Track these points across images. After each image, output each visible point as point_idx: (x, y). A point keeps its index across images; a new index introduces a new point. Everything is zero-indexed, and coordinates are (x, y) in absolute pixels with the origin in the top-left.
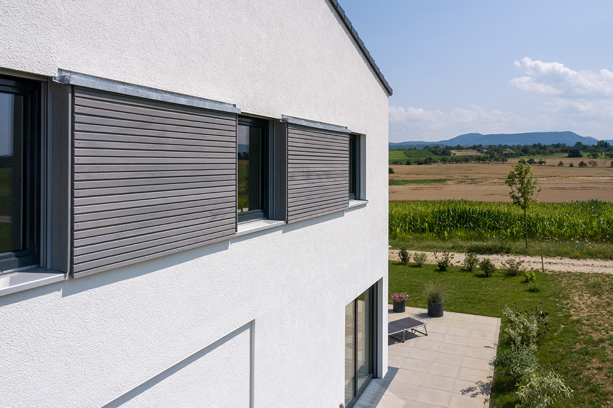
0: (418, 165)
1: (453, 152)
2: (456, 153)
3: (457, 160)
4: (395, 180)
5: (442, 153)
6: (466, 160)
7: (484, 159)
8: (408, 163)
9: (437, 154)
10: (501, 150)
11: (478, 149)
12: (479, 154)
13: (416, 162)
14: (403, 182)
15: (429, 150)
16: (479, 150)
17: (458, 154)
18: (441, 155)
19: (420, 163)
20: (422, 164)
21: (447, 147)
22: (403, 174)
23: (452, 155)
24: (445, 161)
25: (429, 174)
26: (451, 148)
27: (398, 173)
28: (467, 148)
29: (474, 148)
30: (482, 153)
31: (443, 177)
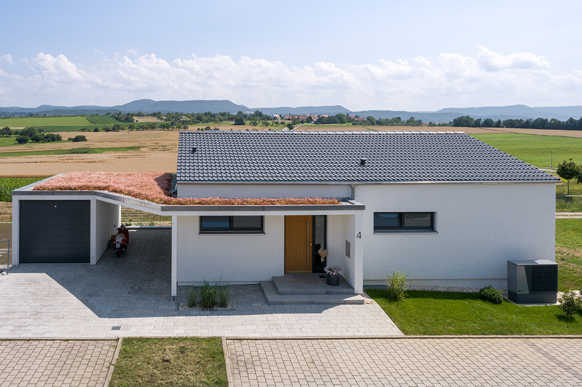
0: (106, 131)
1: (136, 118)
2: (138, 120)
3: (143, 127)
4: (91, 147)
5: (125, 119)
6: (152, 127)
7: (168, 127)
8: (96, 130)
9: (120, 121)
10: (178, 118)
11: (158, 116)
12: (159, 121)
13: (104, 129)
14: (98, 150)
15: (112, 116)
17: (141, 120)
18: (124, 122)
19: (107, 130)
20: (110, 131)
21: (129, 114)
22: (96, 142)
23: (135, 121)
24: (132, 128)
25: (123, 142)
26: (133, 115)
27: (91, 140)
28: (148, 116)
29: (154, 115)
30: (162, 119)
31: (136, 144)
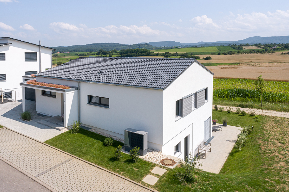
0: (224, 54)
1: (244, 47)
2: (245, 48)
3: (246, 52)
4: (212, 63)
5: (238, 48)
6: (251, 52)
7: (261, 52)
8: (219, 54)
9: (235, 49)
10: (272, 46)
11: (259, 45)
12: (259, 48)
13: (223, 53)
14: (216, 64)
15: (231, 47)
16: (259, 47)
17: (247, 48)
18: (237, 49)
19: (225, 54)
20: (226, 54)
21: (241, 45)
22: (216, 60)
23: (243, 49)
24: (239, 53)
25: (231, 60)
26: (243, 46)
27: (214, 59)
28: (252, 46)
29: (256, 45)
30: (261, 48)
31: (238, 62)
